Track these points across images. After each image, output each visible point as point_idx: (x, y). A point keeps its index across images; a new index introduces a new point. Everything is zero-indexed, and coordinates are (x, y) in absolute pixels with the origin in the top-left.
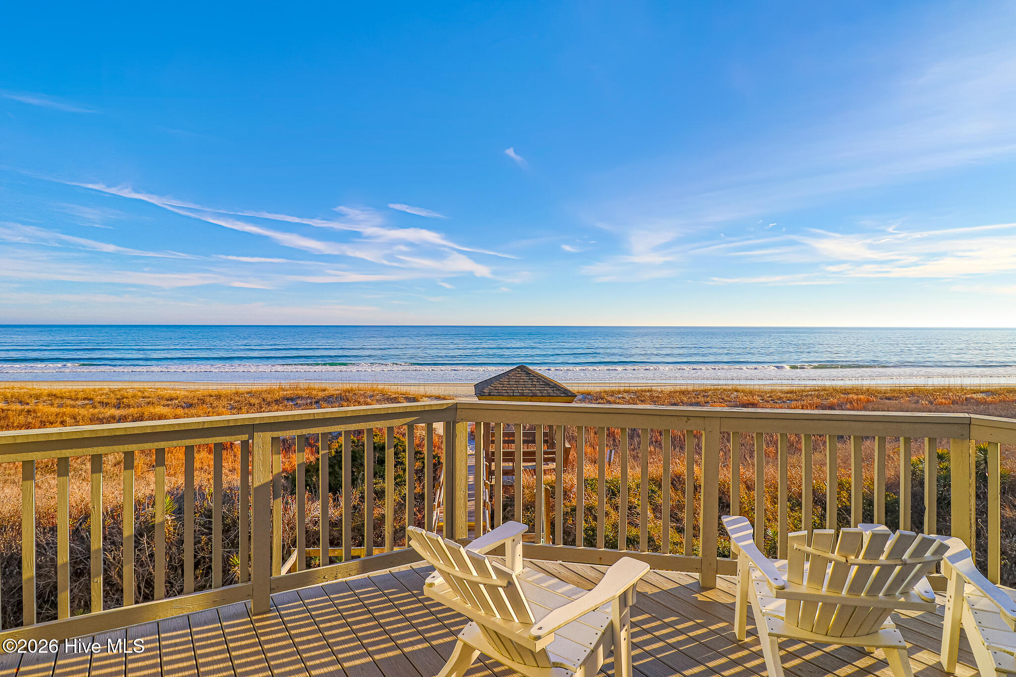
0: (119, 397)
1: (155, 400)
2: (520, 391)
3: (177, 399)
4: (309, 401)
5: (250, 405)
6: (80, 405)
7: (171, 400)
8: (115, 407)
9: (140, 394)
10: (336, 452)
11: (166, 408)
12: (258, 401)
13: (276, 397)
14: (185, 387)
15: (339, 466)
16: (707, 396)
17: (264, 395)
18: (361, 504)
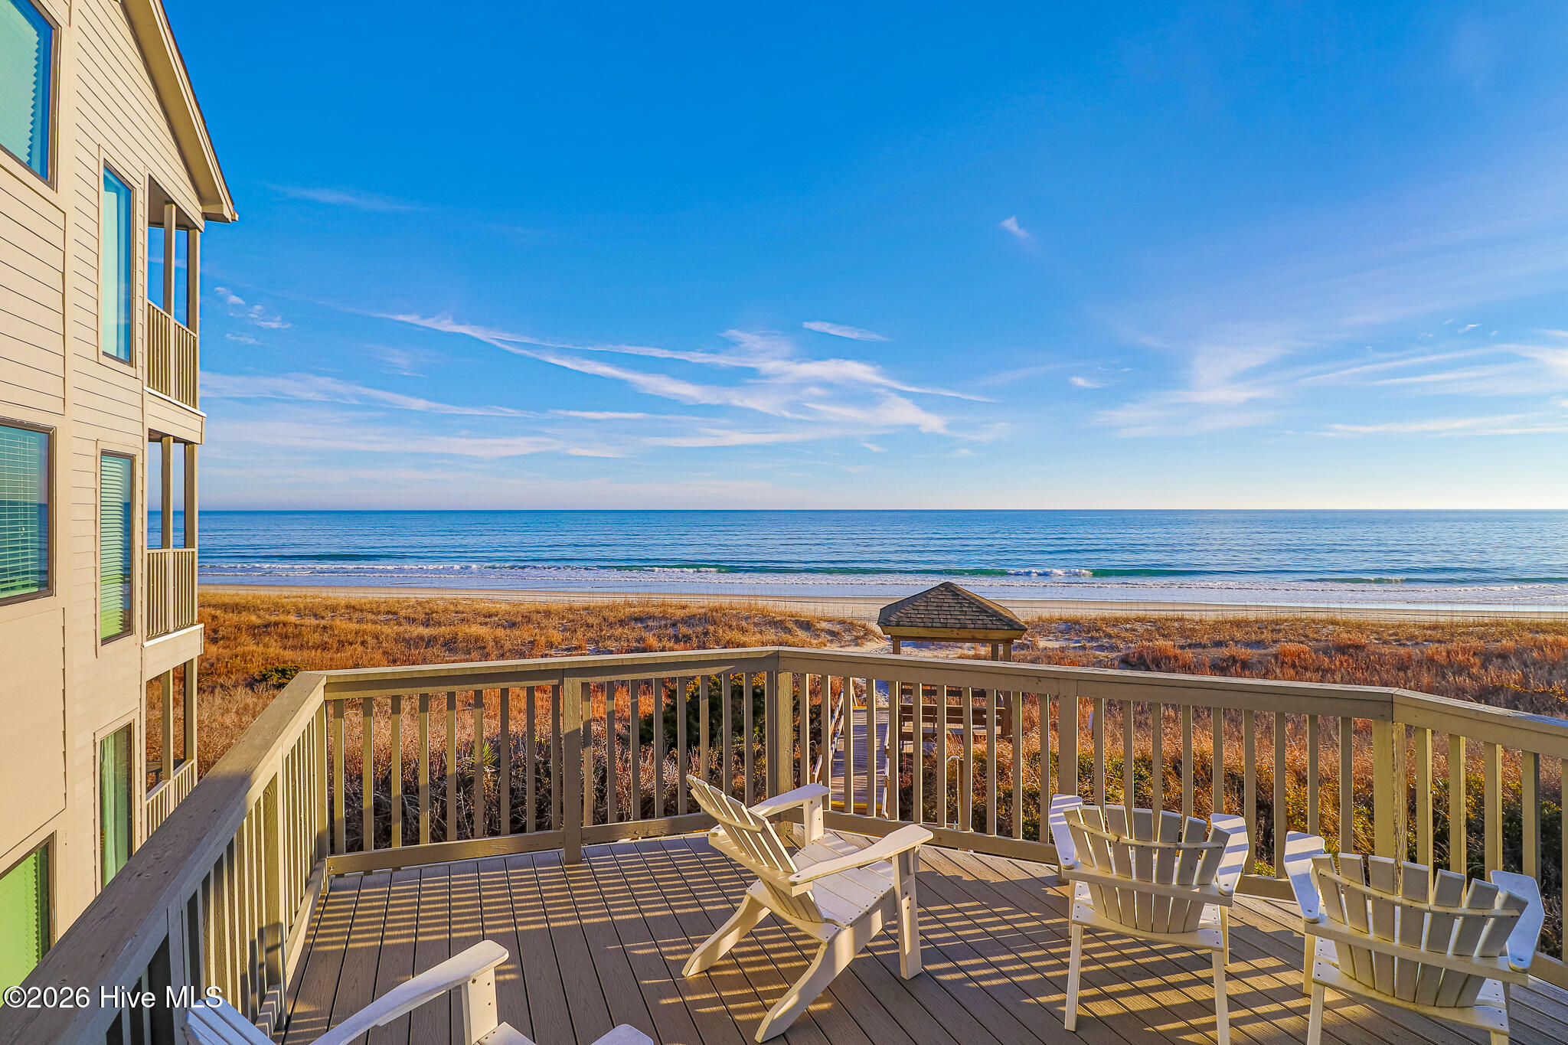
0: (427, 611)
1: (470, 616)
2: (942, 621)
3: (496, 616)
4: (663, 622)
5: (588, 625)
6: (383, 621)
7: (490, 616)
8: (423, 625)
9: (452, 607)
10: (692, 696)
11: (484, 627)
12: (597, 621)
13: (621, 616)
14: (506, 598)
15: (695, 716)
16: (1279, 631)
17: (606, 613)
18: (719, 768)
